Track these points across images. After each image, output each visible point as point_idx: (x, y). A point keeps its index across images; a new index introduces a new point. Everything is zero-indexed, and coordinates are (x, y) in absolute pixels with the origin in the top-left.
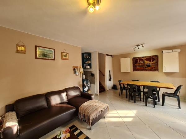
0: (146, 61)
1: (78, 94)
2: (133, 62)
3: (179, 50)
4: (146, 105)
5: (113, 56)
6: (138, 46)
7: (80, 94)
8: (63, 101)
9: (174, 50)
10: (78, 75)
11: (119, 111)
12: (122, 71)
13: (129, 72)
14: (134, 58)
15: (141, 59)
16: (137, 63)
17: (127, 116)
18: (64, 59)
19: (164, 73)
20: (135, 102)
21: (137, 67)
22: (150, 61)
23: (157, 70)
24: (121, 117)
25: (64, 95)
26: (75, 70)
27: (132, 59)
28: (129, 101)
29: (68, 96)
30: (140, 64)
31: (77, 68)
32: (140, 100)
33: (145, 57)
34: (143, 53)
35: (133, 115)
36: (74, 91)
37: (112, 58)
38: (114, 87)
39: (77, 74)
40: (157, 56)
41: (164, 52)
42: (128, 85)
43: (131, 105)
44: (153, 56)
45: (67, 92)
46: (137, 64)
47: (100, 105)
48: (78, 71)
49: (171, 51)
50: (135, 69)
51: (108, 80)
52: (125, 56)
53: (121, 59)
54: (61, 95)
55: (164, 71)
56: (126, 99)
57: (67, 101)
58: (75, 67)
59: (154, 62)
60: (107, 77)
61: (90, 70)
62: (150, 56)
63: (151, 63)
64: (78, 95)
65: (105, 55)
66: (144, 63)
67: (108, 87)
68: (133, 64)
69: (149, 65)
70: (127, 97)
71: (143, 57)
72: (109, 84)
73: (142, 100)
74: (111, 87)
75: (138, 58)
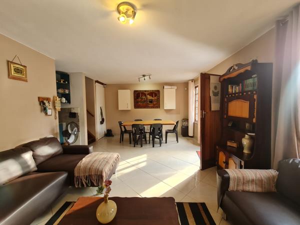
0: (148, 96)
1: (59, 151)
2: (134, 97)
3: (176, 88)
4: (153, 146)
5: (105, 85)
6: (144, 76)
7: (62, 150)
8: (27, 170)
9: (172, 87)
10: (51, 114)
11: (128, 160)
12: (120, 108)
13: (130, 109)
14: (135, 91)
15: (143, 93)
16: (139, 98)
17: (140, 162)
18: (14, 78)
19: (165, 110)
20: (142, 146)
21: (140, 103)
22: (153, 96)
23: (158, 107)
24: (133, 166)
25: (28, 156)
26: (44, 104)
27: (133, 92)
28: (135, 146)
29: (36, 157)
30: (142, 99)
31: (48, 99)
32: (146, 143)
33: (148, 91)
34: (146, 86)
35: (145, 159)
36: (50, 146)
37: (104, 87)
38: (109, 134)
39: (49, 112)
40: (158, 91)
41: (165, 87)
42: (133, 126)
43: (138, 149)
44: (155, 91)
45: (33, 151)
46: (139, 100)
47: (109, 156)
48: (51, 107)
49: (170, 87)
50: (137, 105)
51: (99, 123)
52: (124, 87)
53: (119, 91)
54: (22, 158)
55: (165, 108)
56: (129, 145)
57: (36, 169)
58: (44, 99)
59: (156, 98)
60: (98, 119)
61: (68, 106)
62: (153, 91)
63: (153, 99)
64: (58, 153)
65: (94, 82)
66: (147, 99)
67: (100, 134)
68: (135, 99)
69: (151, 101)
70: (130, 143)
71: (146, 91)
72: (100, 129)
73: (148, 142)
74: (103, 134)
75: (140, 91)
